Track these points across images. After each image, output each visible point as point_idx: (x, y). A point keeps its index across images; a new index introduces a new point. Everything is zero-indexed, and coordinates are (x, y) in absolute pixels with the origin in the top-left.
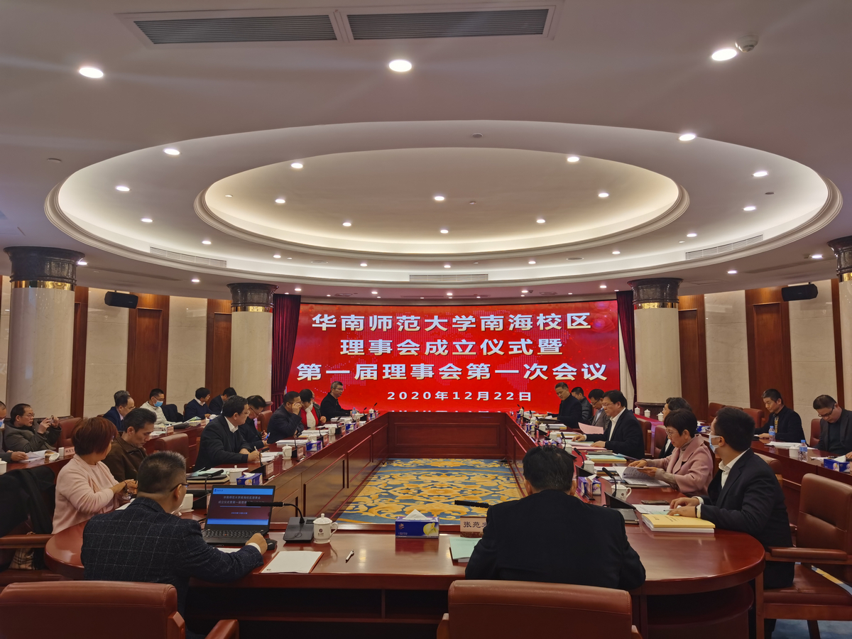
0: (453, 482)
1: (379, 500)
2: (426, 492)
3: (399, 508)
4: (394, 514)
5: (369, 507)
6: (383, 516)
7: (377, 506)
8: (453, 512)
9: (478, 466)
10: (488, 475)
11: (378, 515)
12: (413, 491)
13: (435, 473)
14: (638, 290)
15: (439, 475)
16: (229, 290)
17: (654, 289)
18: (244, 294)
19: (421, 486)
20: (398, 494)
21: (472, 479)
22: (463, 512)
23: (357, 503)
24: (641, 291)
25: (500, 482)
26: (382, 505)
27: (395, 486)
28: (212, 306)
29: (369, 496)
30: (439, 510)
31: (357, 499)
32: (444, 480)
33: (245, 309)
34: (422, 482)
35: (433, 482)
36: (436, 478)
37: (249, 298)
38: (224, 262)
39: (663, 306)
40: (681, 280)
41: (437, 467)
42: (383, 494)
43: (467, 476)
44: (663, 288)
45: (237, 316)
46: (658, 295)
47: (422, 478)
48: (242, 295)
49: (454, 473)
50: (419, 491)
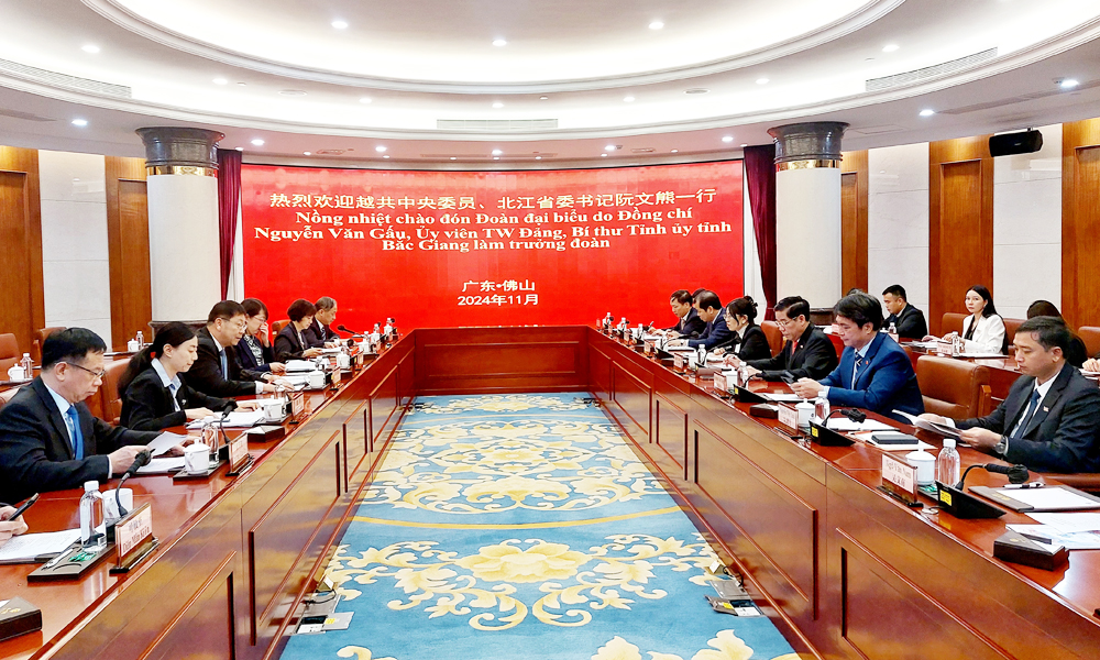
0: (527, 437)
1: (417, 476)
2: (491, 457)
3: (454, 491)
4: (450, 501)
5: (404, 492)
6: (431, 507)
7: (415, 488)
8: (546, 494)
9: (555, 409)
10: (576, 423)
11: (421, 505)
12: (468, 457)
13: (493, 422)
14: (783, 141)
15: (501, 426)
16: (139, 139)
17: (808, 140)
18: (167, 145)
19: (478, 446)
20: (447, 464)
21: (555, 430)
22: (562, 494)
23: (381, 483)
24: (788, 142)
25: (600, 436)
26: (424, 486)
27: (437, 450)
28: (111, 167)
29: (398, 470)
30: (523, 492)
31: (379, 477)
32: (509, 432)
33: (170, 171)
34: (478, 440)
35: (497, 438)
36: (497, 431)
37: (174, 152)
38: (125, 88)
39: (820, 165)
40: (847, 125)
41: (493, 413)
42: (421, 464)
43: (545, 426)
44: (821, 137)
45: (157, 183)
46: (814, 149)
47: (476, 432)
48: (163, 148)
49: (523, 422)
50: (479, 457)
